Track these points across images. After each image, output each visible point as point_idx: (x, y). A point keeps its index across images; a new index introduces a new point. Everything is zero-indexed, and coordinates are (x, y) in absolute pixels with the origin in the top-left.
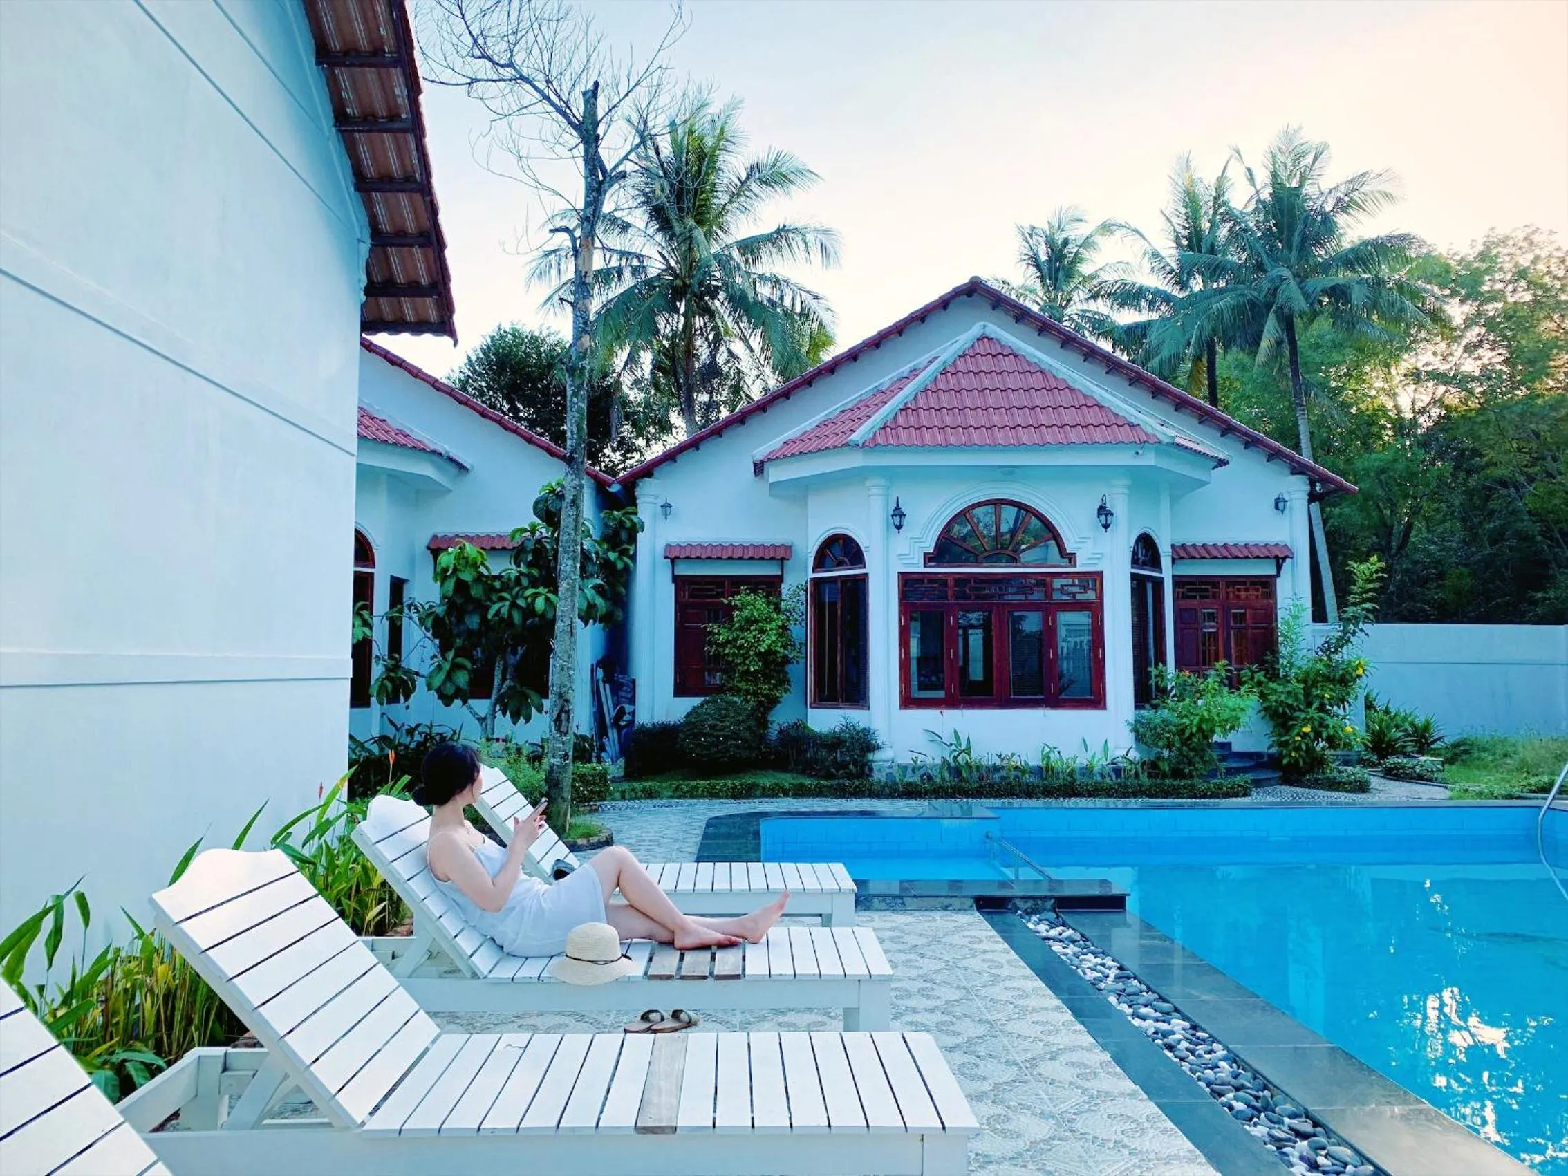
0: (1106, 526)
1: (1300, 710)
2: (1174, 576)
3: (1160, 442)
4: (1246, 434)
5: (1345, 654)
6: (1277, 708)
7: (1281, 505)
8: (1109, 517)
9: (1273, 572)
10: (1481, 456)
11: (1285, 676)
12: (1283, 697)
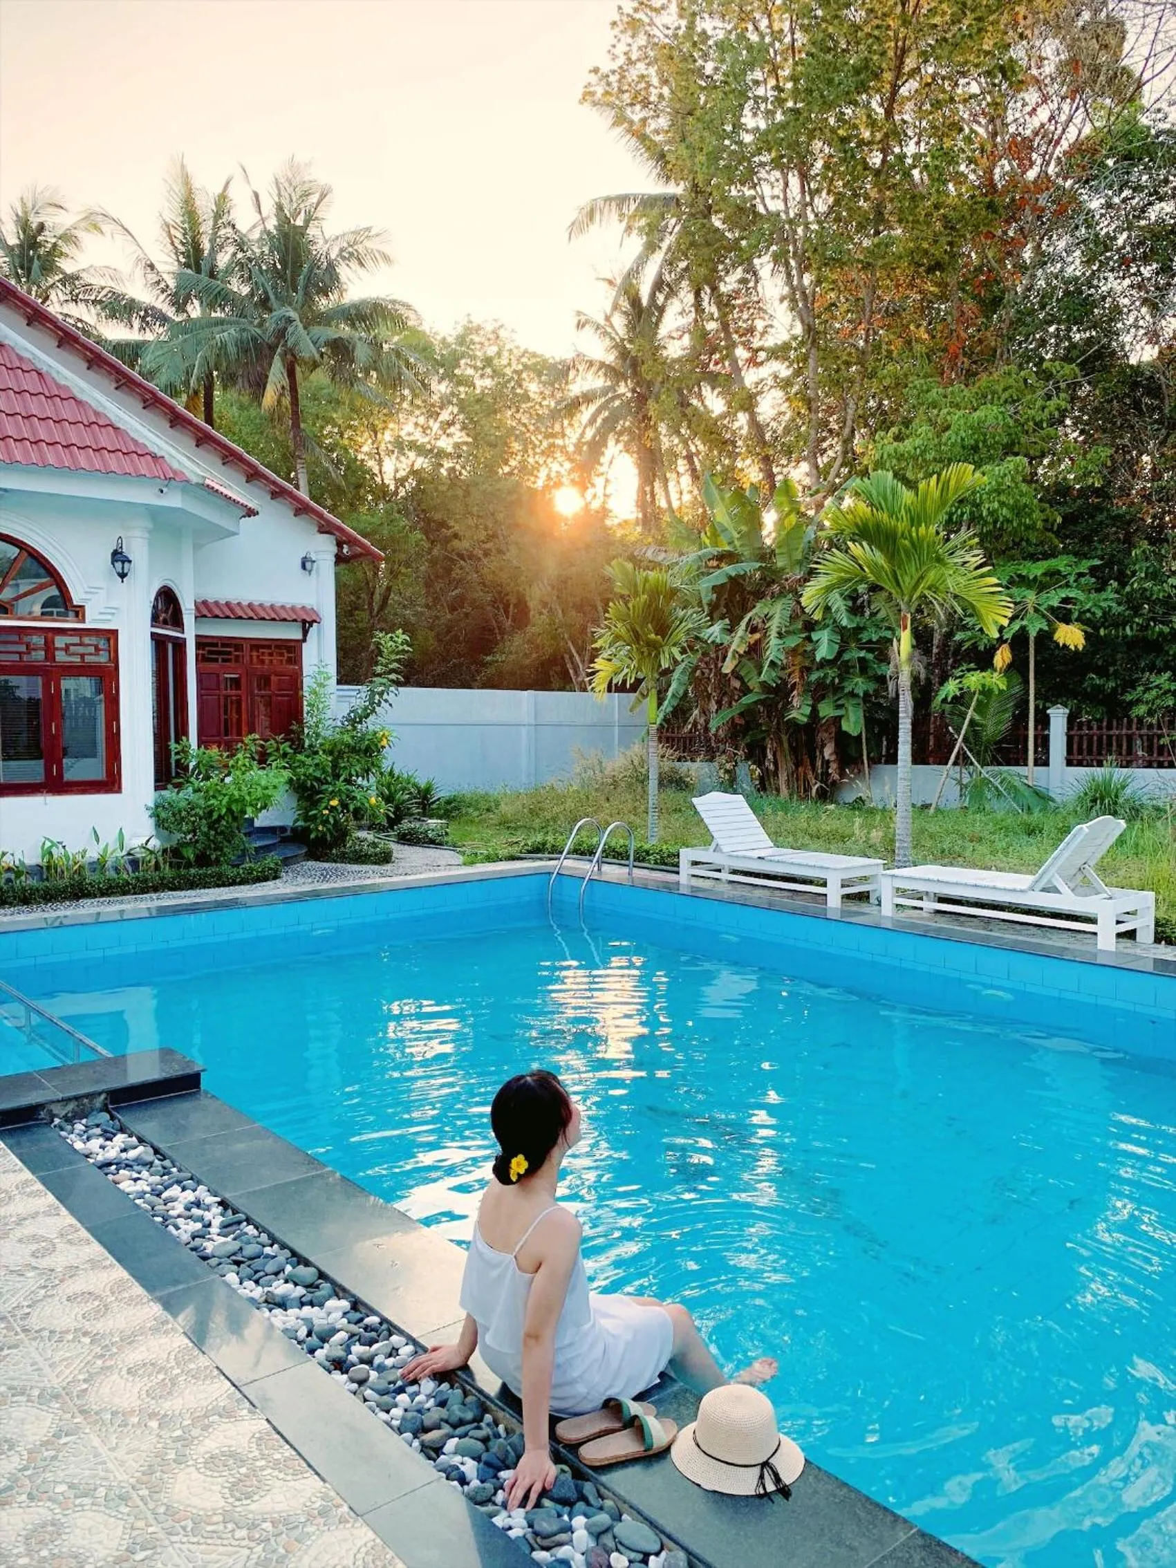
0: (123, 576)
1: (327, 783)
2: (197, 636)
3: (188, 481)
4: (274, 483)
5: (371, 724)
6: (305, 781)
7: (308, 565)
8: (126, 565)
9: (299, 636)
10: (449, 528)
11: (311, 746)
12: (311, 770)
